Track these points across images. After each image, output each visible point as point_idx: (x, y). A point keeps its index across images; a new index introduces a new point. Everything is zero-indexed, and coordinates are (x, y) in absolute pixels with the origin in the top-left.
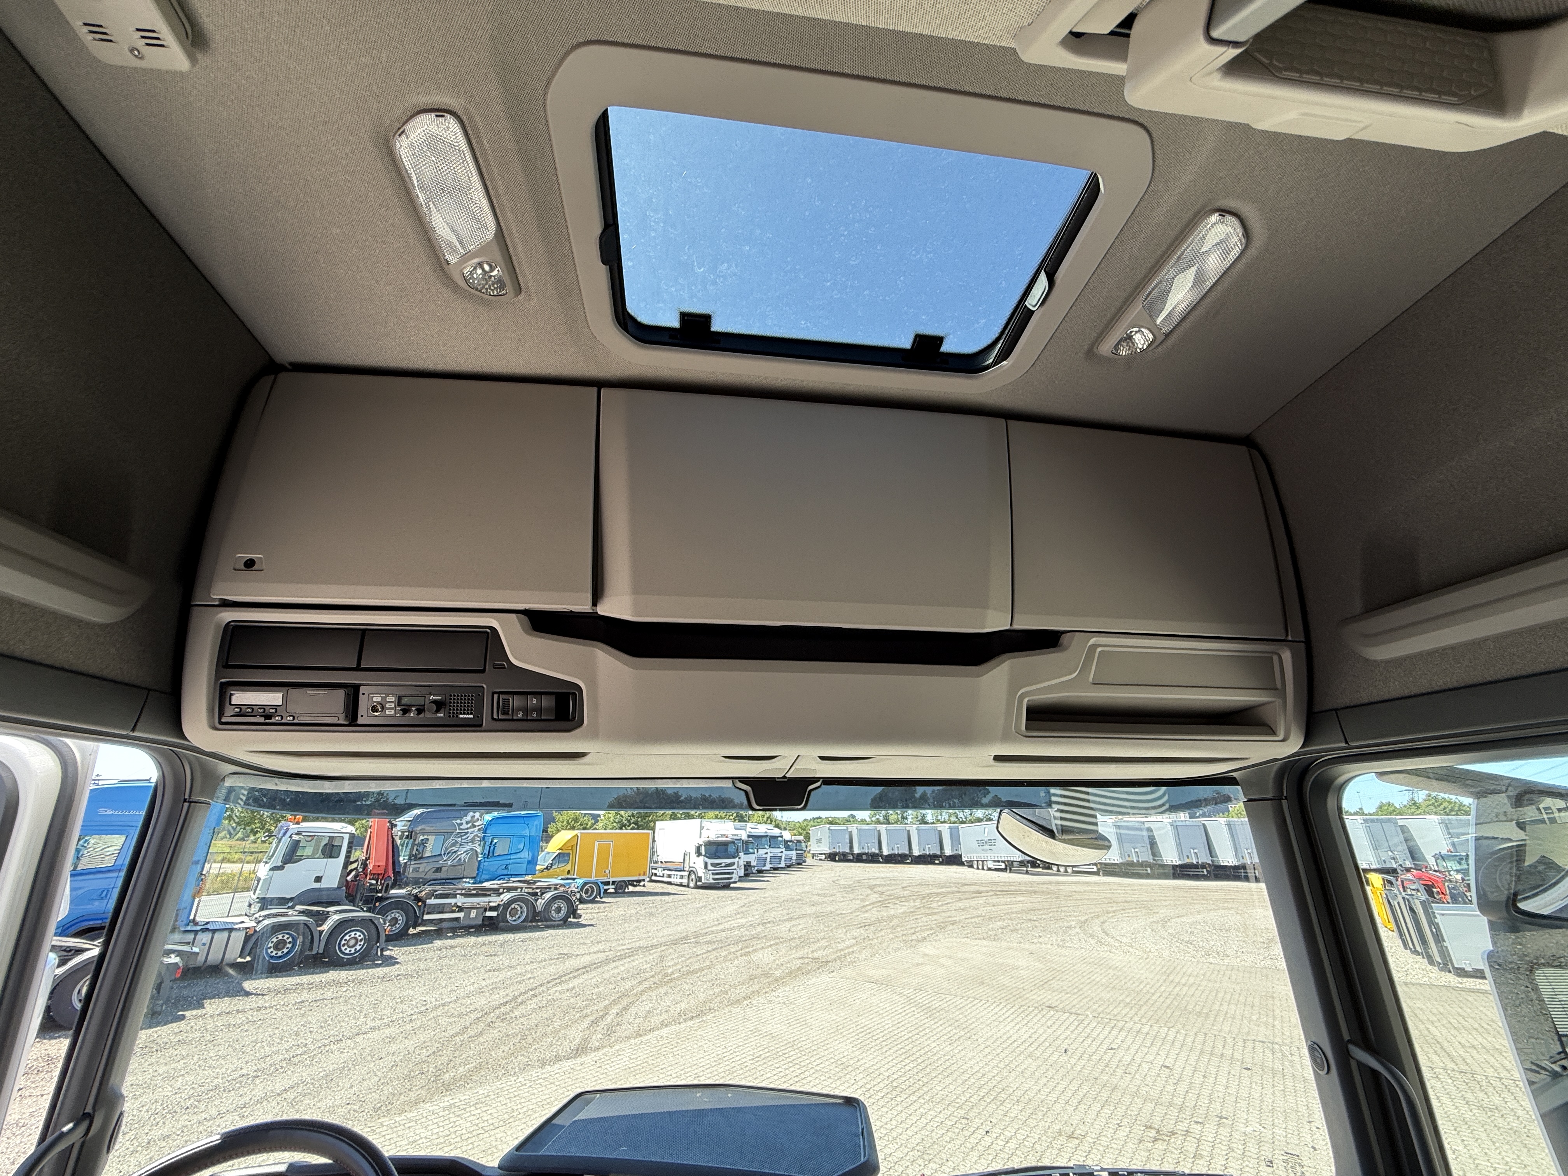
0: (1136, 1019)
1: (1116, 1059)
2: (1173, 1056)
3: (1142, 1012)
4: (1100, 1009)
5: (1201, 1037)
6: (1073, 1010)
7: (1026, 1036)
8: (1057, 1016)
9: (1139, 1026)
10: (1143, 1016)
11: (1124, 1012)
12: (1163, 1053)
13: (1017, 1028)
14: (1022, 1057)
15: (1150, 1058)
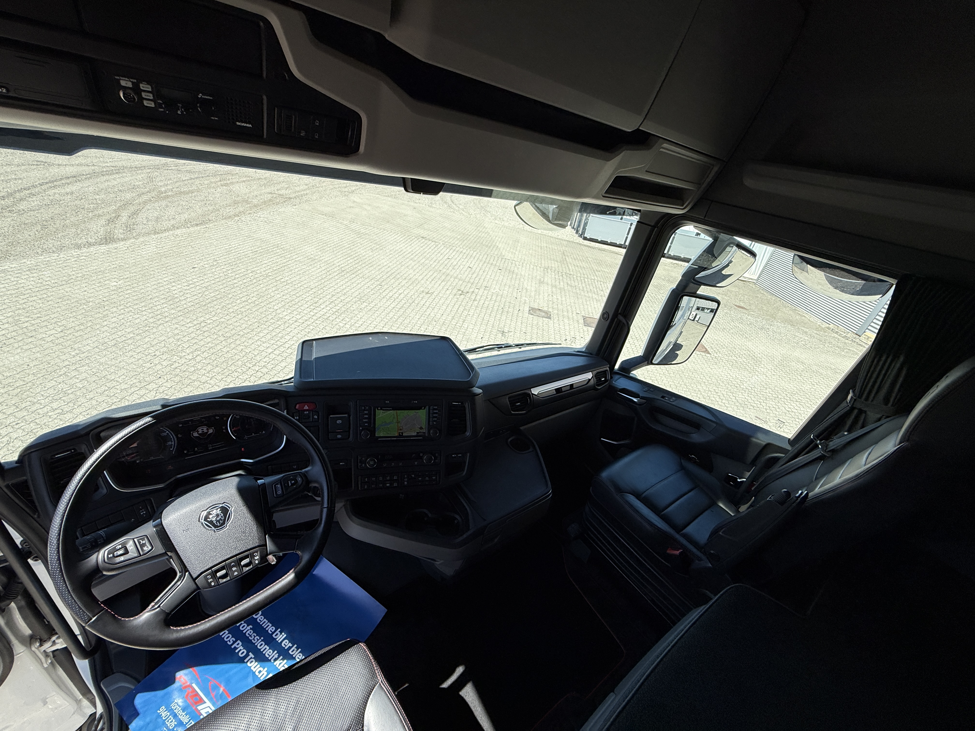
0: (461, 246)
1: (450, 263)
2: (473, 263)
3: (464, 243)
4: (446, 240)
5: (486, 256)
6: (434, 240)
7: (411, 250)
8: (426, 242)
9: (462, 249)
10: (464, 245)
11: (456, 243)
12: (469, 262)
13: (406, 246)
14: (408, 260)
15: (464, 263)
